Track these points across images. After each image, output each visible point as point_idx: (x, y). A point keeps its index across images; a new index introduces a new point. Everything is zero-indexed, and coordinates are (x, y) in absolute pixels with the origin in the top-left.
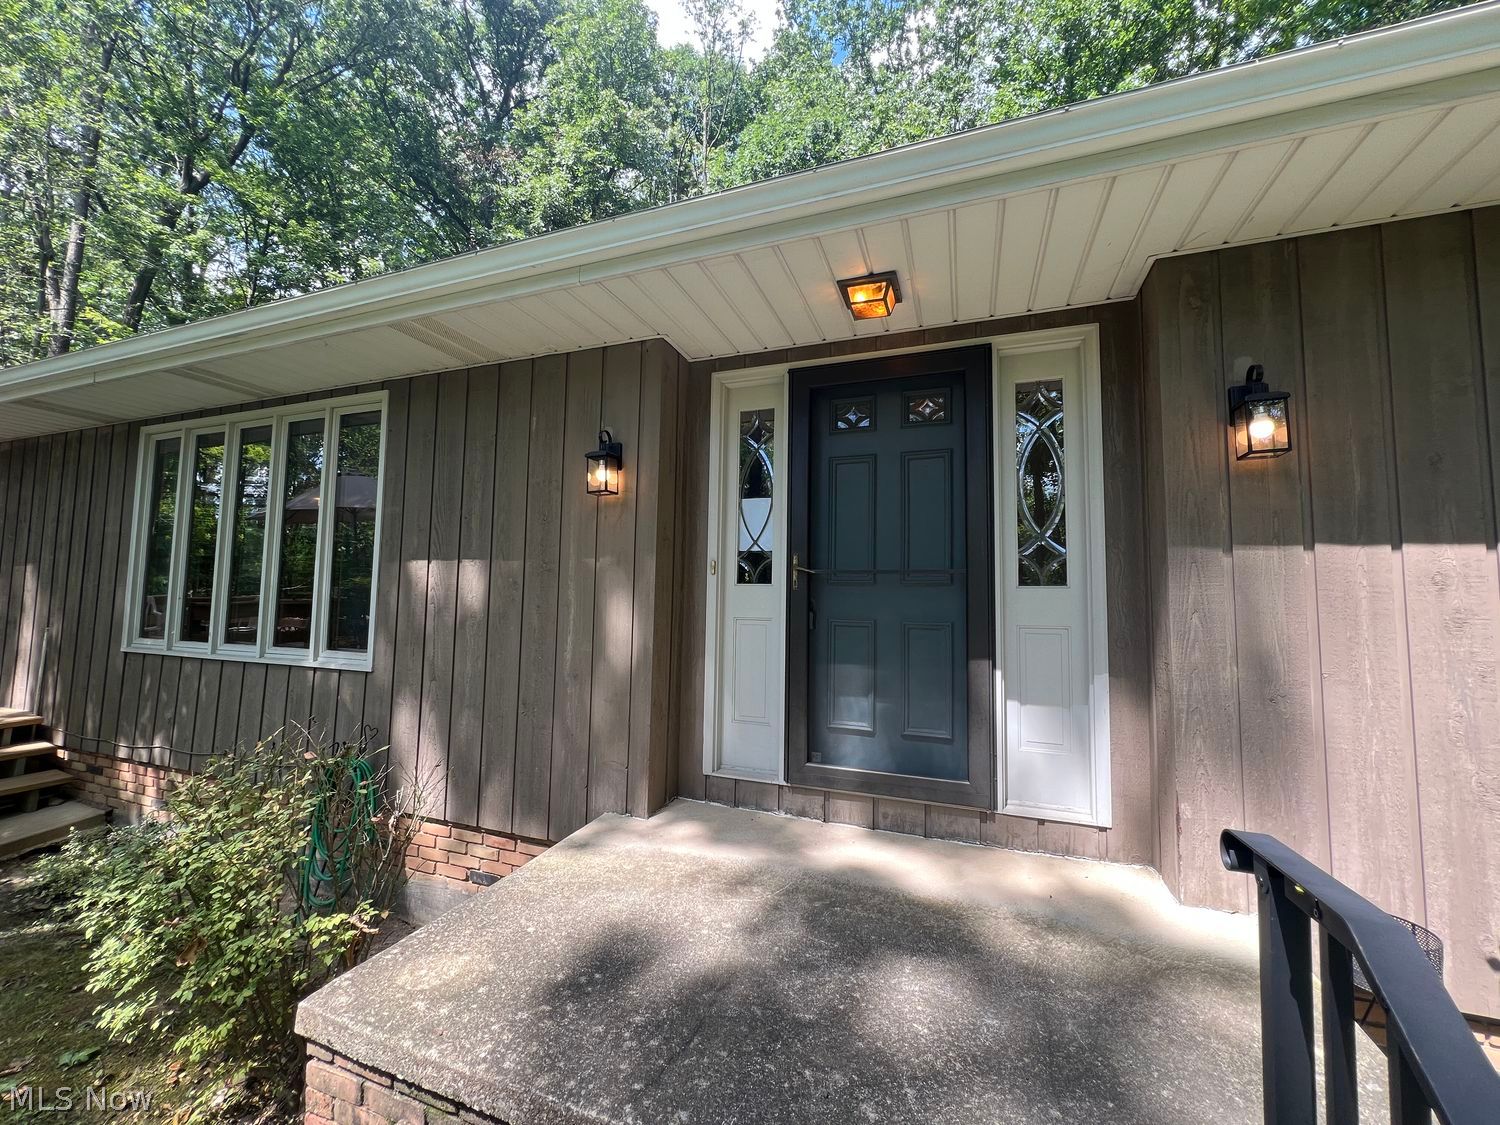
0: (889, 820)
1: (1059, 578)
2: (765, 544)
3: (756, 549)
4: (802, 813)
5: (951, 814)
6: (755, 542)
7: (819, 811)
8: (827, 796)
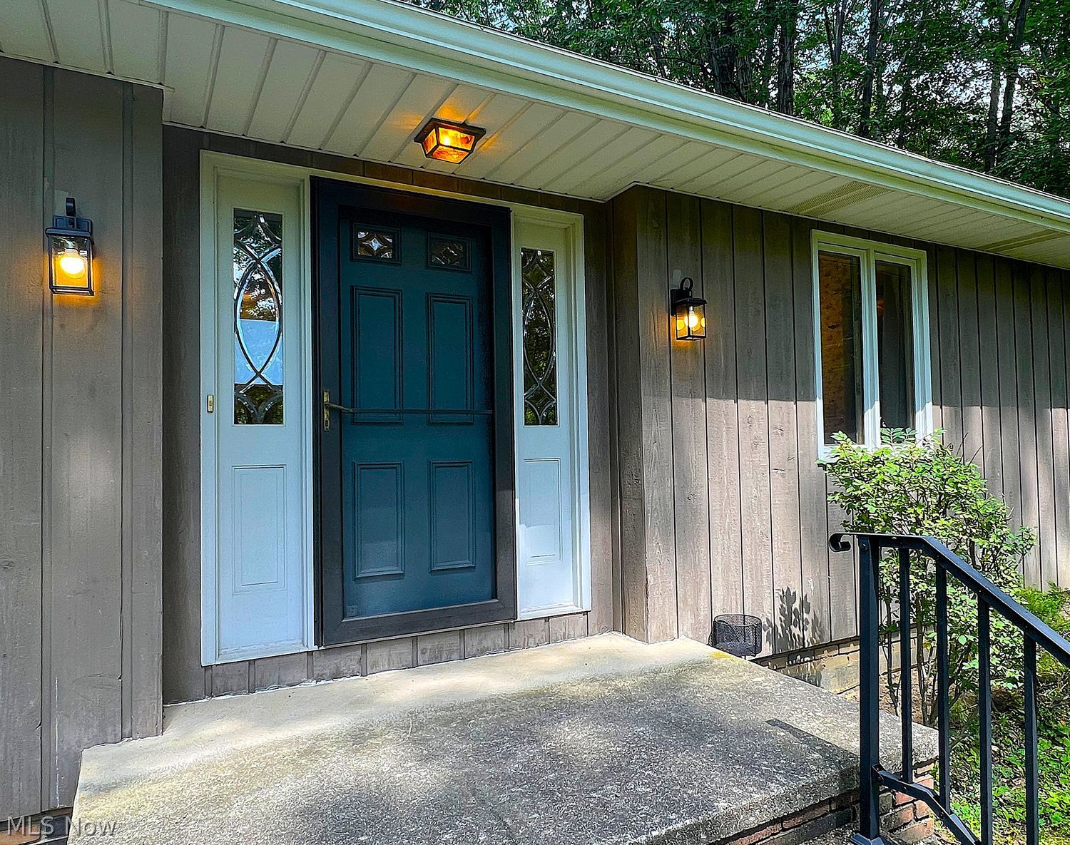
0: (428, 653)
1: (551, 420)
2: (272, 377)
3: (258, 382)
4: (337, 675)
5: (481, 632)
6: (258, 374)
7: (356, 667)
8: (364, 648)
